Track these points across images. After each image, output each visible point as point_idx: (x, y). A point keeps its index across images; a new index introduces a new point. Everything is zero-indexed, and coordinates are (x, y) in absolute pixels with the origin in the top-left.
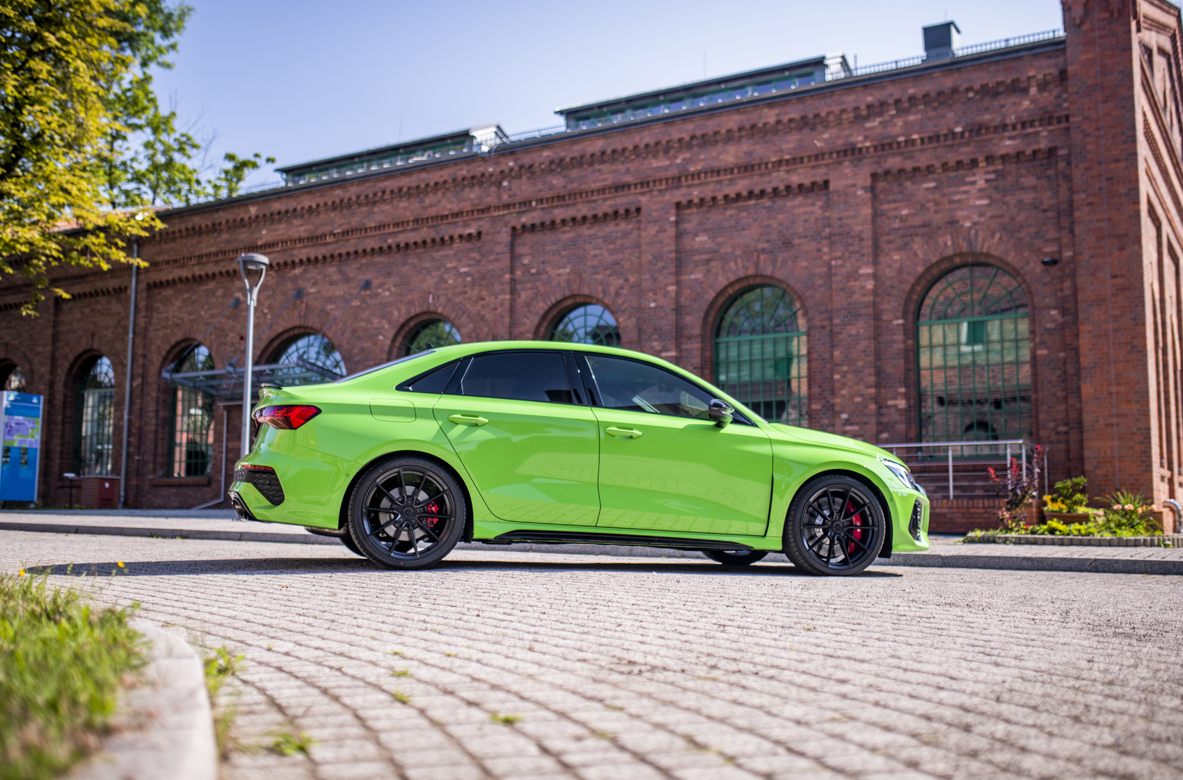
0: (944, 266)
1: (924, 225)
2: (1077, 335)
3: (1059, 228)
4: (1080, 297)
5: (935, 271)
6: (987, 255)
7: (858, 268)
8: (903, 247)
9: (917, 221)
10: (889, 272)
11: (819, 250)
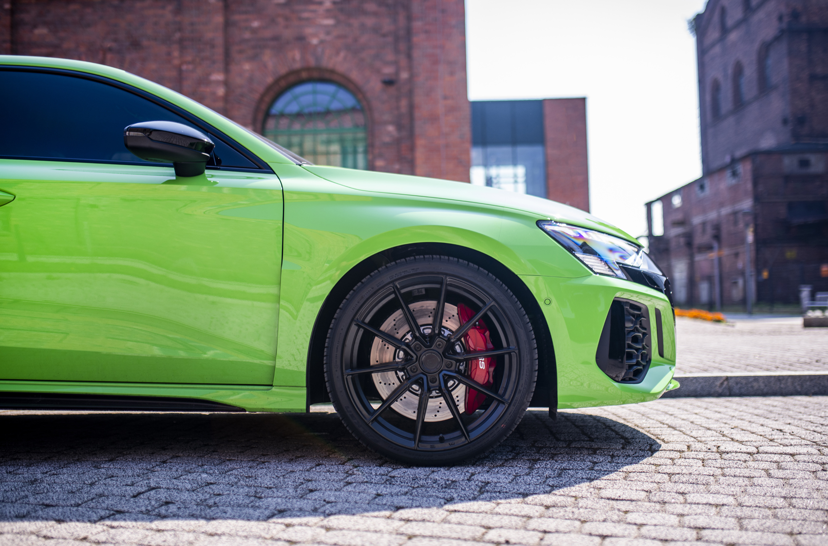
0: (292, 79)
1: (276, 38)
2: (412, 149)
3: (397, 51)
4: (417, 114)
5: (283, 83)
6: (332, 71)
7: (209, 74)
8: (253, 58)
9: (268, 33)
10: (238, 81)
11: (169, 54)
